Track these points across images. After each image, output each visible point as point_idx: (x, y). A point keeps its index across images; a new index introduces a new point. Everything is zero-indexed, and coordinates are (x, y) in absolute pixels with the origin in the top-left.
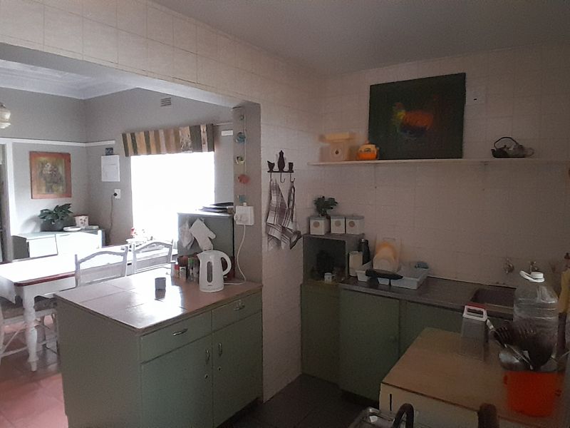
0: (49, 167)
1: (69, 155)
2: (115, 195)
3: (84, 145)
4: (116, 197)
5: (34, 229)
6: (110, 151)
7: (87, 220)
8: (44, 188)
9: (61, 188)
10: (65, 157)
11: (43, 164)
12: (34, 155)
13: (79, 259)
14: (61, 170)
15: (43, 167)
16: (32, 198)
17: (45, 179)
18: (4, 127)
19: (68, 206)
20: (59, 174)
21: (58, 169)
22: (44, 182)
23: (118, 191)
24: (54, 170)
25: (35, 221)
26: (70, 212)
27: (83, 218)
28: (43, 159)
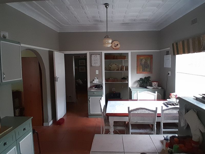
0: (144, 61)
1: (152, 55)
2: (169, 74)
3: (159, 51)
4: (169, 75)
5: (137, 85)
6: (168, 53)
7: (157, 84)
8: (141, 70)
9: (148, 70)
10: (150, 57)
11: (141, 60)
12: (138, 56)
13: (130, 109)
14: (148, 62)
15: (141, 61)
16: (137, 73)
17: (142, 66)
18: (109, 46)
19: (149, 77)
20: (148, 64)
21: (147, 62)
22: (142, 67)
23: (170, 72)
24: (146, 62)
25: (137, 82)
26: (150, 80)
27: (155, 83)
28: (142, 58)
